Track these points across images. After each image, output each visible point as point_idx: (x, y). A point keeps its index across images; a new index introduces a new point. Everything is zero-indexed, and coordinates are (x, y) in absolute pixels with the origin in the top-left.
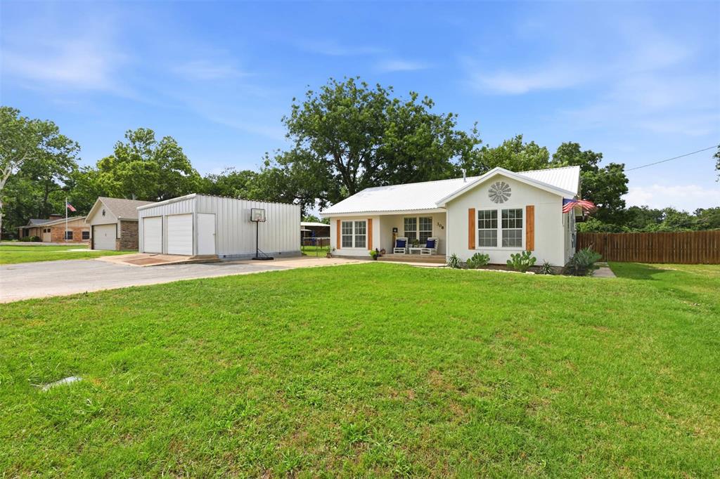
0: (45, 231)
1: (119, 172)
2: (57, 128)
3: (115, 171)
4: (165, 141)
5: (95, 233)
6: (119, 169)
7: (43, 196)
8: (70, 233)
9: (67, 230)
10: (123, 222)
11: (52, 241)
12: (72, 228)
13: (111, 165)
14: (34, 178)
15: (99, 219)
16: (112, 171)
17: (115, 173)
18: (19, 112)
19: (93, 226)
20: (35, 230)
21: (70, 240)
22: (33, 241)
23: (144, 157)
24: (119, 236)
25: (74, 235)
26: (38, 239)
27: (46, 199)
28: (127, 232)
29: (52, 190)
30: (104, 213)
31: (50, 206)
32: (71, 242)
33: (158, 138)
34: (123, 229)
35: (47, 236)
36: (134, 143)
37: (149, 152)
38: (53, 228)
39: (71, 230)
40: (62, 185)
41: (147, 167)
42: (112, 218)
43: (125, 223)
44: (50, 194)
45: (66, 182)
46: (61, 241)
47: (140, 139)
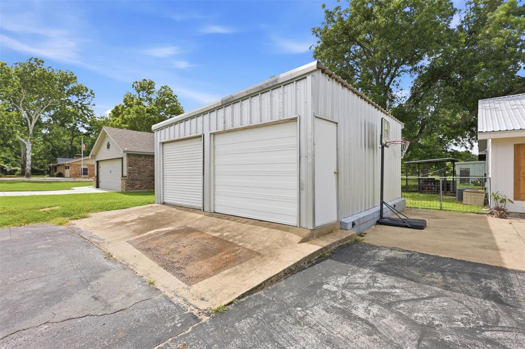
0: (66, 168)
1: (126, 117)
2: (76, 78)
3: (123, 116)
4: (163, 90)
5: (101, 170)
6: (126, 114)
7: (70, 140)
8: (85, 170)
9: (83, 167)
10: (129, 155)
11: (70, 177)
12: (87, 165)
13: (120, 111)
14: (62, 125)
15: (103, 154)
16: (120, 116)
17: (123, 118)
18: (43, 62)
19: (98, 162)
20: (60, 167)
21: (85, 176)
22: (57, 177)
23: (146, 104)
24: (125, 174)
25: (88, 171)
26: (61, 175)
27: (72, 142)
28: (135, 168)
29: (77, 135)
30: (108, 146)
31: (75, 148)
32: (85, 178)
33: (157, 88)
34: (129, 165)
35: (67, 172)
36: (139, 92)
37: (150, 100)
38: (72, 165)
39: (86, 167)
40: (85, 131)
41: (148, 111)
42: (117, 151)
43: (132, 157)
44: (75, 139)
45: (87, 129)
46: (77, 177)
47: (143, 89)
